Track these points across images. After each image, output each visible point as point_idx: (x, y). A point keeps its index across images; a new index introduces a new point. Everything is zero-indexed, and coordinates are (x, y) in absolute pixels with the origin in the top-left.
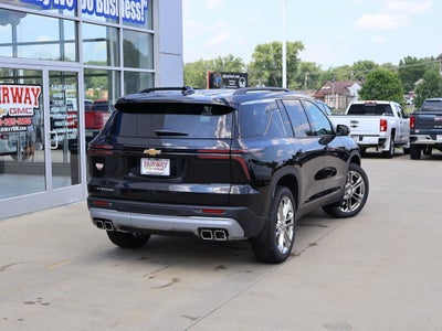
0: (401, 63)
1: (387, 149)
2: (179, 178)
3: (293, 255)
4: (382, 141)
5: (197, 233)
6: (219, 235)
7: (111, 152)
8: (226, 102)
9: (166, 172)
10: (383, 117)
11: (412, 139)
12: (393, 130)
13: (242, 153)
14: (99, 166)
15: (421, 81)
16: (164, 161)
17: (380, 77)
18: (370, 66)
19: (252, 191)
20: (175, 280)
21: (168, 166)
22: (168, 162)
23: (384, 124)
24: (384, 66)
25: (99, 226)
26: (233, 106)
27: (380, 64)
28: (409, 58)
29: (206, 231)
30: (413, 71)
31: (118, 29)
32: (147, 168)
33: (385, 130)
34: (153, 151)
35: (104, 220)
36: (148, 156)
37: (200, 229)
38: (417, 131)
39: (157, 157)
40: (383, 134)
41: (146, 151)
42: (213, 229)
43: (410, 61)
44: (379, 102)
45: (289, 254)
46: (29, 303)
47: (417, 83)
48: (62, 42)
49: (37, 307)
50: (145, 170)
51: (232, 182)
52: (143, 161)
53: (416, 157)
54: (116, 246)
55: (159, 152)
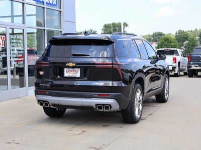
0: (176, 33)
1: (176, 72)
2: (85, 78)
3: (142, 119)
4: (174, 68)
5: (95, 107)
6: (107, 108)
7: (48, 65)
8: (109, 39)
9: (78, 75)
10: (174, 56)
11: (189, 67)
12: (179, 63)
13: (118, 65)
14: (41, 73)
15: (187, 42)
16: (77, 69)
17: (167, 40)
18: (161, 34)
19: (123, 85)
20: (84, 131)
21: (79, 72)
22: (79, 70)
23: (175, 59)
24: (168, 35)
25: (41, 104)
26: (112, 40)
27: (166, 34)
28: (180, 30)
29: (100, 106)
30: (182, 37)
31: (44, 8)
32: (67, 73)
33: (175, 62)
34: (71, 64)
35: (44, 101)
36: (69, 67)
37: (97, 105)
38: (192, 63)
39: (73, 67)
40: (174, 65)
41: (67, 64)
42: (103, 105)
43: (180, 32)
44: (171, 49)
45: (140, 119)
46: (9, 143)
47: (185, 43)
48: (12, 16)
49: (13, 145)
50: (66, 75)
51: (113, 80)
52: (66, 70)
53: (190, 76)
54: (48, 117)
55: (74, 65)
